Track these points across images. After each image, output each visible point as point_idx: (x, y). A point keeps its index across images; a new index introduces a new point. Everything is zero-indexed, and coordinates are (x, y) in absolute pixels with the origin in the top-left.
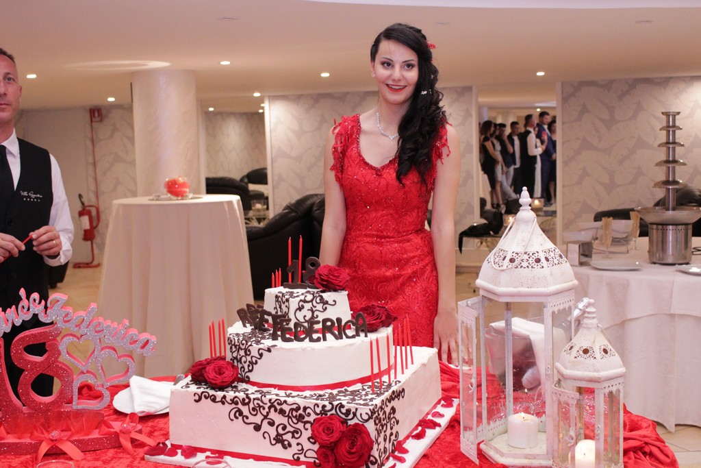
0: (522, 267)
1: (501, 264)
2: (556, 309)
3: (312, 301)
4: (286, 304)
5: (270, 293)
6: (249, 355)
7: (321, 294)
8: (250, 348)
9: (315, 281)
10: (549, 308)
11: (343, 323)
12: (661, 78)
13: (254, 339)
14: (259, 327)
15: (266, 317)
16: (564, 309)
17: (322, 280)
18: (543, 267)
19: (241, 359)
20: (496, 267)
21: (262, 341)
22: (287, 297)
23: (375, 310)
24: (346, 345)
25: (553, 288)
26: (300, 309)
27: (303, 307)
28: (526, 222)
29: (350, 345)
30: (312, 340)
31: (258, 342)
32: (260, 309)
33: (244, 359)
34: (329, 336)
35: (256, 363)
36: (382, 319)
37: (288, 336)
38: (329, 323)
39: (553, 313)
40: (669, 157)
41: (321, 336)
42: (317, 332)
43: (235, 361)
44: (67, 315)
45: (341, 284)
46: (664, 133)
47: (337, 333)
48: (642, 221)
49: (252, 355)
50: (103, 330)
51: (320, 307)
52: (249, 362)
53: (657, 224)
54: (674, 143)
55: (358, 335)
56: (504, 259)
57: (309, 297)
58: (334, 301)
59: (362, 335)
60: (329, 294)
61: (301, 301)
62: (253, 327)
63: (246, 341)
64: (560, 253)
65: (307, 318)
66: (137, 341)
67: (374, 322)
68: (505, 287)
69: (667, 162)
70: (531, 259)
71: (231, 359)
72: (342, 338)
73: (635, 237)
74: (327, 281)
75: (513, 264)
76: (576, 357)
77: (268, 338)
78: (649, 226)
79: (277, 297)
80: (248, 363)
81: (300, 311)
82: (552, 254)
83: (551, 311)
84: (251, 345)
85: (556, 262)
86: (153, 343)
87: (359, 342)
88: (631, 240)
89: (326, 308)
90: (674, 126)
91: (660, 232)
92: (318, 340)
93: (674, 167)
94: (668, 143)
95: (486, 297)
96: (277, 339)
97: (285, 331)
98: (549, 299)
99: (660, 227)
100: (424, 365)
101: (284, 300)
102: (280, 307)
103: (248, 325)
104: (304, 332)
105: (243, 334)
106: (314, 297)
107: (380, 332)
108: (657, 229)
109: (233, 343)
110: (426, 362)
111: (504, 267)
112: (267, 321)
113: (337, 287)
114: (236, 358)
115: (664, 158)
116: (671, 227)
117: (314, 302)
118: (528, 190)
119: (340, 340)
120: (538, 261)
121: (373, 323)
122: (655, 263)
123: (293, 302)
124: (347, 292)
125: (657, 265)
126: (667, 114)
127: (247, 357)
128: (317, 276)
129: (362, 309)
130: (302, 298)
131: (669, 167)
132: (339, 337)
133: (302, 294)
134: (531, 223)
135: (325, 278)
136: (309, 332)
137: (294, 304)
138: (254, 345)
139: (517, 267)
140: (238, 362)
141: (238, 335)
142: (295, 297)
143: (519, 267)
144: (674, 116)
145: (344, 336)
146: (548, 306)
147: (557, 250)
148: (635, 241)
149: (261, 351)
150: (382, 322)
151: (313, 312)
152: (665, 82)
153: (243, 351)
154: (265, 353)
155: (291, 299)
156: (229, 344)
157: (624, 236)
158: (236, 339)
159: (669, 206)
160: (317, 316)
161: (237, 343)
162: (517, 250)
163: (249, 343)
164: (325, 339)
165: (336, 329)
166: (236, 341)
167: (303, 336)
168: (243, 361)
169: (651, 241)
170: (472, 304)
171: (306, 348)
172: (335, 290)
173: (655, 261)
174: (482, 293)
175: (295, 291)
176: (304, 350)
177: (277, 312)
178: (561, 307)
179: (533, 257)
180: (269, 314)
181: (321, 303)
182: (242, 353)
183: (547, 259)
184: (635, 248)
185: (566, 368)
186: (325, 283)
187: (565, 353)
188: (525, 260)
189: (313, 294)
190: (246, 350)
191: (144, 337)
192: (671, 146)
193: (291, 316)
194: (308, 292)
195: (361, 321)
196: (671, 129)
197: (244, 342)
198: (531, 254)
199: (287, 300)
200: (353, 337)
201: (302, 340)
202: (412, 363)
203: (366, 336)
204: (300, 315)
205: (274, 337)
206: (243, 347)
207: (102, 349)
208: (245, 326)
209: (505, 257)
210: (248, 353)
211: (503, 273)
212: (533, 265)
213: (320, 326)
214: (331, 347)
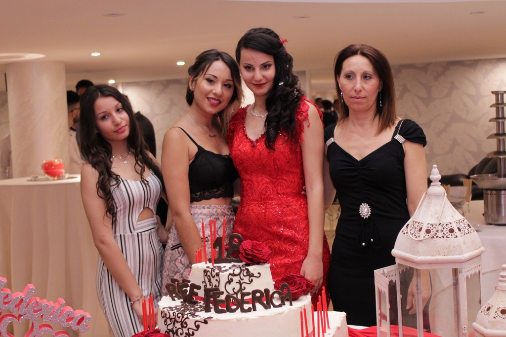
0: (437, 237)
1: (417, 234)
2: (469, 274)
3: (239, 274)
4: (216, 278)
5: (198, 268)
6: (186, 327)
7: (247, 267)
8: (186, 320)
9: (240, 255)
10: (463, 273)
11: (271, 293)
12: (471, 60)
13: (188, 312)
14: (189, 300)
15: (195, 290)
16: (475, 274)
17: (247, 254)
18: (457, 237)
19: (177, 331)
20: (414, 238)
21: (197, 314)
22: (217, 271)
23: (295, 280)
24: (277, 314)
25: (466, 255)
26: (230, 282)
27: (232, 280)
28: (437, 196)
29: (280, 314)
30: (243, 311)
31: (193, 315)
32: (189, 284)
33: (180, 331)
34: (258, 305)
35: (193, 334)
36: (303, 289)
37: (220, 308)
38: (258, 295)
39: (467, 277)
40: (499, 130)
41: (251, 306)
42: (248, 303)
43: (171, 334)
44: (7, 296)
45: (265, 257)
46: (494, 109)
47: (265, 302)
48: (474, 186)
49: (188, 327)
50: (41, 310)
51: (246, 279)
52: (186, 333)
53: (491, 190)
54: (503, 118)
55: (283, 304)
56: (420, 230)
57: (237, 271)
58: (259, 273)
59: (287, 303)
60: (254, 267)
61: (230, 274)
62: (182, 300)
63: (182, 314)
64: (468, 223)
65: (236, 291)
66: (73, 318)
67: (296, 291)
68: (423, 255)
69: (498, 135)
70: (445, 230)
71: (166, 332)
72: (270, 308)
73: (468, 201)
74: (252, 255)
75: (429, 234)
76: (494, 318)
77: (201, 311)
78: (484, 192)
79: (205, 271)
80: (184, 335)
81: (230, 284)
82: (463, 225)
83: (465, 276)
84: (187, 318)
85: (467, 231)
86: (89, 319)
87: (287, 311)
88: (463, 204)
89: (252, 280)
90: (503, 103)
91: (494, 197)
92: (249, 310)
93: (504, 139)
94: (498, 118)
95: (401, 265)
96: (210, 311)
97: (217, 303)
98: (464, 265)
99: (494, 192)
100: (338, 328)
101: (214, 274)
102: (210, 281)
103: (176, 299)
104: (233, 304)
105: (176, 307)
106: (241, 270)
107: (302, 300)
108: (491, 194)
109: (168, 316)
110: (340, 325)
111: (422, 238)
112: (196, 294)
113: (262, 261)
114: (172, 330)
115: (495, 132)
116: (503, 192)
117: (242, 275)
118: (438, 168)
119: (268, 309)
120: (452, 231)
121: (296, 293)
122: (490, 224)
123: (223, 276)
124: (269, 265)
125: (492, 226)
126: (496, 93)
127: (184, 329)
128: (242, 251)
129: (283, 280)
130: (231, 271)
131: (499, 140)
132: (267, 307)
133: (230, 268)
134: (442, 197)
135: (250, 253)
136: (240, 304)
137: (224, 276)
138: (191, 318)
139: (433, 237)
140: (174, 334)
141: (170, 308)
142: (224, 271)
143: (435, 237)
144: (502, 95)
145: (272, 306)
146: (463, 272)
147: (465, 221)
148: (468, 205)
149: (197, 324)
150: (303, 291)
151: (241, 284)
152: (474, 64)
153: (179, 324)
154: (202, 325)
155: (221, 273)
156: (163, 317)
157: (459, 200)
158: (171, 313)
159: (501, 173)
160: (245, 288)
161: (172, 316)
162: (432, 222)
163: (186, 316)
164: (255, 309)
165: (265, 299)
166: (172, 314)
167: (234, 307)
168: (179, 334)
169: (486, 204)
170: (388, 272)
171: (240, 319)
172: (258, 263)
173: (490, 222)
174: (397, 261)
175: (222, 265)
176: (239, 320)
177: (205, 286)
178: (473, 272)
179: (447, 228)
180: (199, 288)
181: (247, 275)
182: (178, 325)
183: (459, 229)
184: (469, 211)
185: (486, 328)
186: (250, 257)
187: (483, 314)
188: (440, 231)
189: (240, 268)
190: (182, 323)
191: (79, 314)
192: (501, 121)
193: (222, 289)
194: (234, 266)
195: (285, 291)
196: (500, 106)
197: (180, 315)
198: (445, 225)
199: (218, 275)
200: (280, 306)
201: (234, 311)
202: (329, 327)
203: (291, 304)
204: (230, 288)
205: (207, 310)
206: (179, 320)
207: (40, 327)
208: (173, 300)
209: (421, 228)
210: (185, 325)
211: (420, 243)
212: (447, 235)
213: (250, 297)
214: (263, 317)
